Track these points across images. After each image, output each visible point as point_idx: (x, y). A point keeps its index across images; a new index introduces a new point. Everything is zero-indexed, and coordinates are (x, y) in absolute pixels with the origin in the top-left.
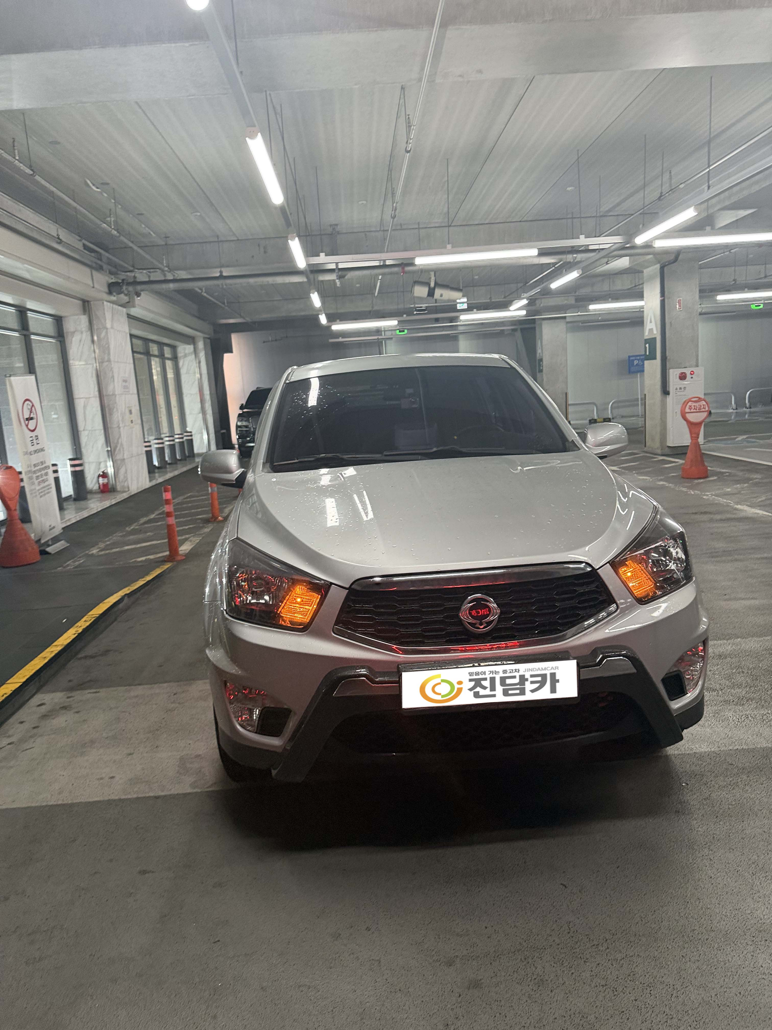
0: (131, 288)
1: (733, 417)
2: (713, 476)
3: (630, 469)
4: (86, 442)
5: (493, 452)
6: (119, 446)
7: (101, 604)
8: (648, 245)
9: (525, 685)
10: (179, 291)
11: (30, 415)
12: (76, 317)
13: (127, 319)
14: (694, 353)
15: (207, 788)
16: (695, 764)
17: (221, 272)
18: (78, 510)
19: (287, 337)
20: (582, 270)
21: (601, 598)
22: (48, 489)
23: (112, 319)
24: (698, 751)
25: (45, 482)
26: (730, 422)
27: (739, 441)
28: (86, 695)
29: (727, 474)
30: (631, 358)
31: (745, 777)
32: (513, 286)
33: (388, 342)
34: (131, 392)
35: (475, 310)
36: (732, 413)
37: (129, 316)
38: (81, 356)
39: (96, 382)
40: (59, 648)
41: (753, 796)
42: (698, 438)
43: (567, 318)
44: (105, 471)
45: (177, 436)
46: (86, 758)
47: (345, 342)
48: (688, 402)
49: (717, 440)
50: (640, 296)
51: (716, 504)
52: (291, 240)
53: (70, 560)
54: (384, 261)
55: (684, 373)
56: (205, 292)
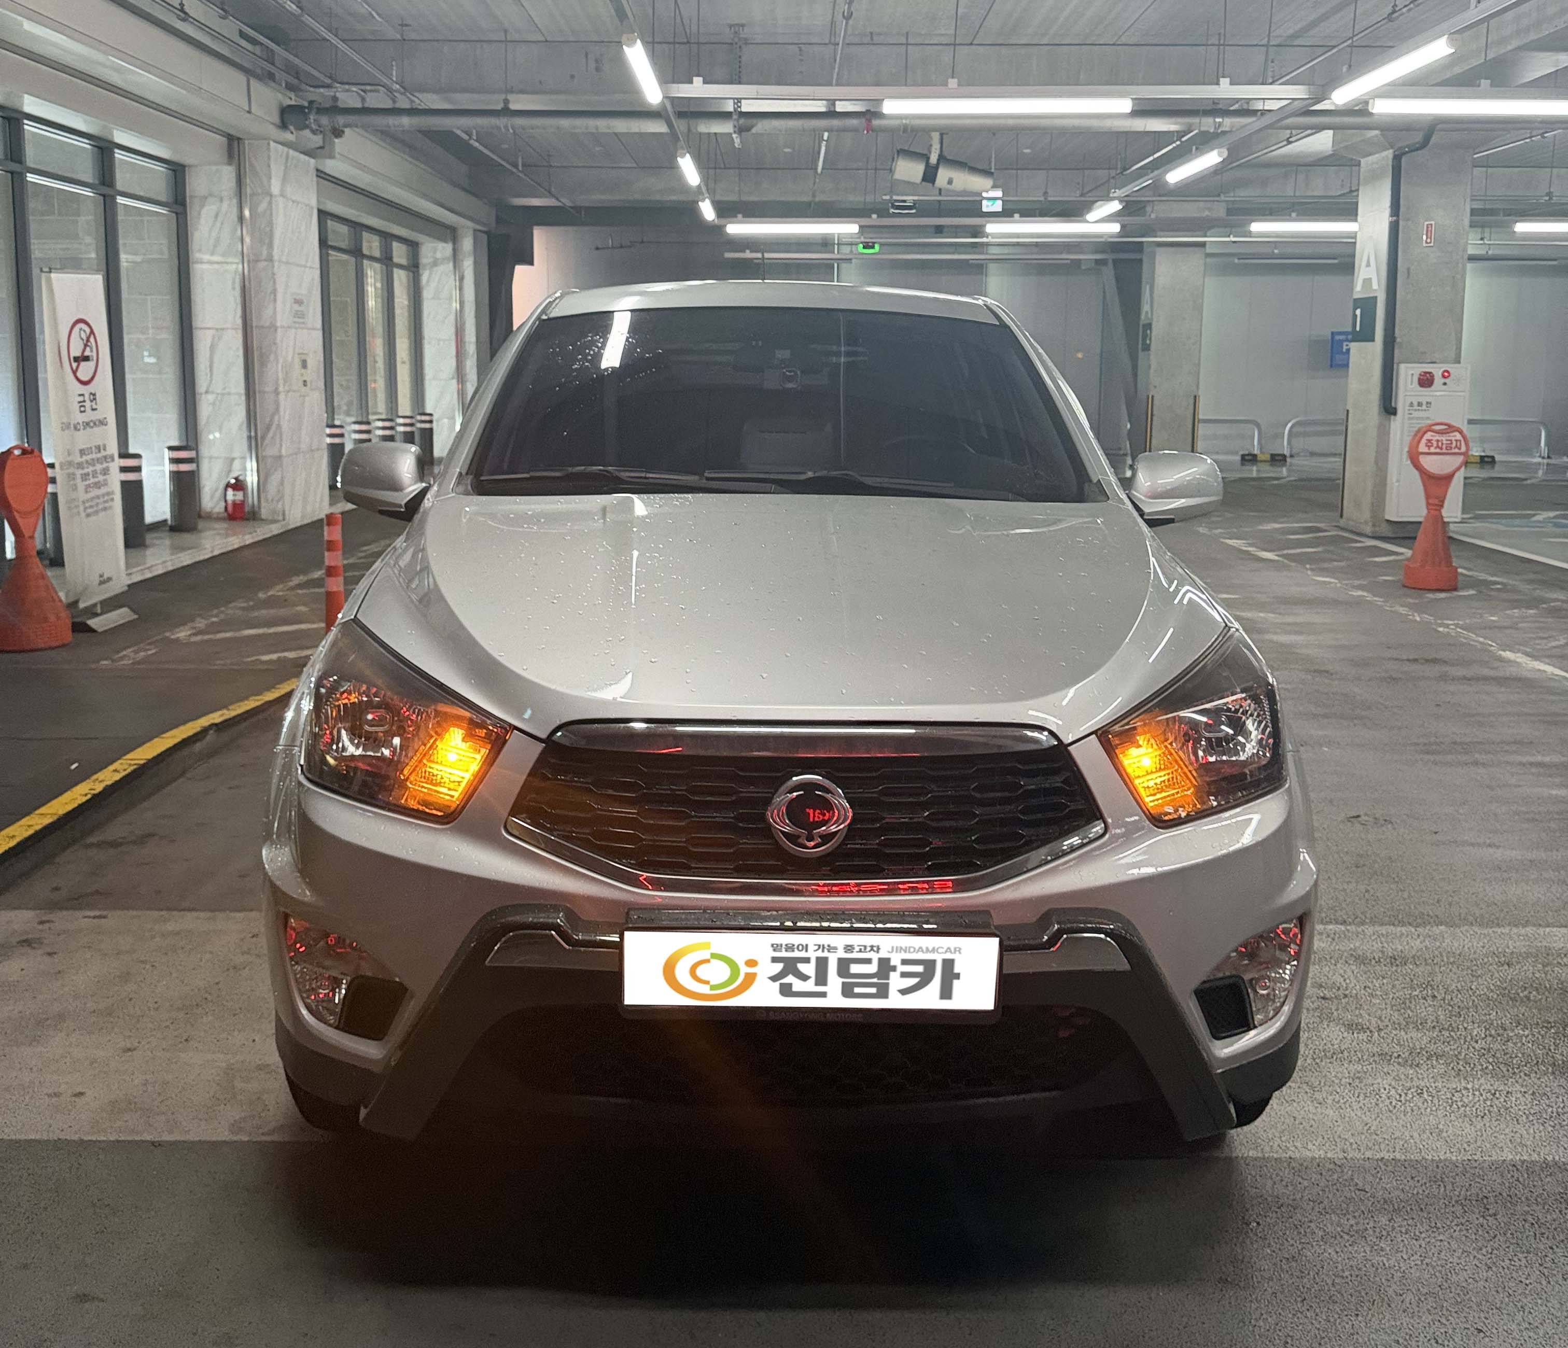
0: (324, 120)
1: (1540, 472)
2: (1467, 587)
3: (1301, 560)
4: (209, 417)
5: (925, 489)
6: (273, 428)
7: (156, 740)
8: (1360, 109)
9: (888, 978)
10: (428, 133)
11: (84, 351)
12: (214, 168)
13: (315, 179)
14: (1453, 334)
15: (263, 1134)
16: (1284, 1183)
17: (506, 102)
18: (178, 549)
19: (642, 242)
20: (1228, 150)
21: (1073, 806)
22: (106, 502)
23: (285, 179)
24: (1297, 1155)
25: (100, 488)
26: (1529, 482)
27: (1539, 522)
28: (80, 920)
29: (1499, 586)
30: (1337, 338)
31: (1384, 1220)
32: (1102, 174)
33: (844, 265)
34: (310, 326)
35: (1017, 216)
36: (1539, 464)
37: (321, 174)
38: (215, 246)
39: (239, 300)
40: (47, 821)
41: (1392, 1262)
42: (1442, 506)
43: (1208, 246)
44: (241, 478)
45: (401, 421)
46: (40, 1049)
47: (755, 261)
48: (1425, 433)
49: (1492, 516)
50: (1349, 212)
51: (1463, 644)
52: (628, 46)
53: (129, 647)
54: (832, 102)
55: (1430, 373)
56: (476, 141)
